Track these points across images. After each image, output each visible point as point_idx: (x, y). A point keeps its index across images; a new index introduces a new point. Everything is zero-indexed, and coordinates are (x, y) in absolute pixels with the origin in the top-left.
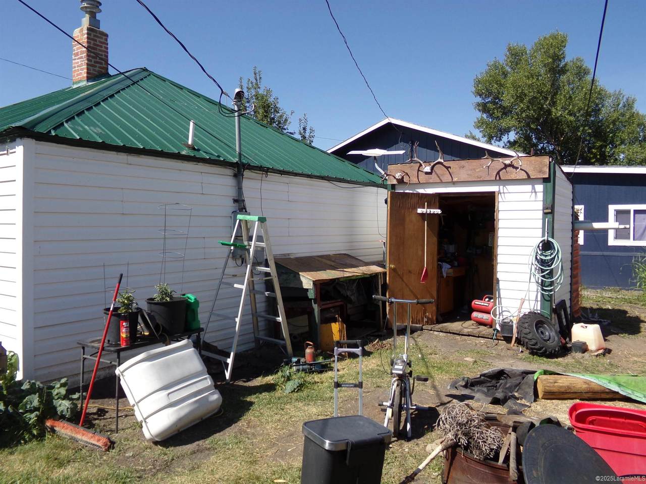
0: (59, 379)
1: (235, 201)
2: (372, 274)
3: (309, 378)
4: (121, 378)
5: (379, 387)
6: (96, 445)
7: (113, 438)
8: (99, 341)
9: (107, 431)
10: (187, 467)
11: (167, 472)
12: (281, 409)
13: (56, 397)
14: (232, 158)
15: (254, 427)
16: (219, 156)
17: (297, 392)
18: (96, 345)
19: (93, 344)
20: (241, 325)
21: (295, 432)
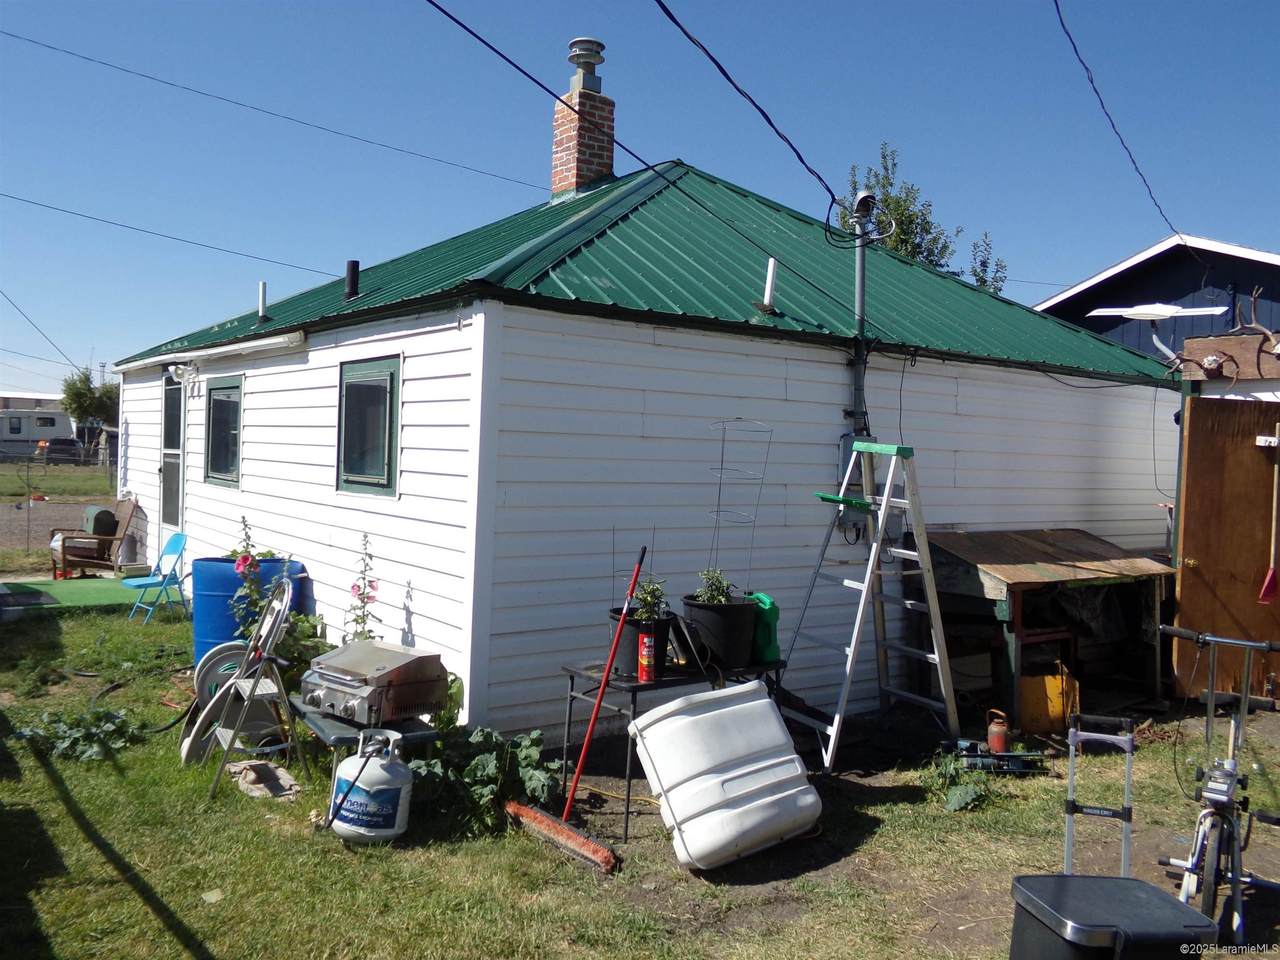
0: (528, 731)
1: (848, 414)
2: (1141, 576)
3: (997, 785)
4: (638, 740)
5: (1156, 822)
6: (590, 860)
7: (620, 852)
8: (599, 668)
9: (608, 838)
10: (757, 927)
11: (718, 932)
12: (940, 841)
13: (524, 764)
14: (845, 329)
15: (886, 869)
16: (820, 327)
17: (972, 810)
18: (595, 674)
19: (589, 673)
20: (856, 661)
21: (972, 892)
